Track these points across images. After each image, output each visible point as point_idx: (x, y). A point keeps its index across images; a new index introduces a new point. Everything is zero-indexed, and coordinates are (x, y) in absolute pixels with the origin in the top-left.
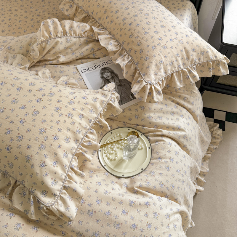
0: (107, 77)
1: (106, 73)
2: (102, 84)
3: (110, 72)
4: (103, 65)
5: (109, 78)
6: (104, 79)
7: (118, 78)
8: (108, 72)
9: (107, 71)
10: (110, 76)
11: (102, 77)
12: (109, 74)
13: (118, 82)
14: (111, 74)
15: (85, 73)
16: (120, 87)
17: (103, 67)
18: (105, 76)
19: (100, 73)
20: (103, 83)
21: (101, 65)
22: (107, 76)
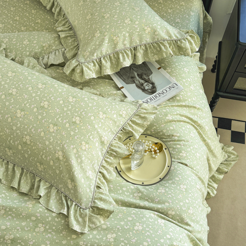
0: (148, 84)
1: (150, 88)
2: (152, 77)
3: (146, 90)
4: (156, 97)
5: (146, 84)
6: (151, 82)
7: (136, 85)
8: (148, 89)
9: (149, 91)
10: (145, 86)
11: (153, 84)
12: (147, 88)
13: (135, 81)
14: (144, 88)
15: (172, 84)
16: (133, 76)
17: (155, 94)
18: (151, 85)
19: (156, 87)
20: (150, 79)
21: (157, 95)
22: (148, 86)
